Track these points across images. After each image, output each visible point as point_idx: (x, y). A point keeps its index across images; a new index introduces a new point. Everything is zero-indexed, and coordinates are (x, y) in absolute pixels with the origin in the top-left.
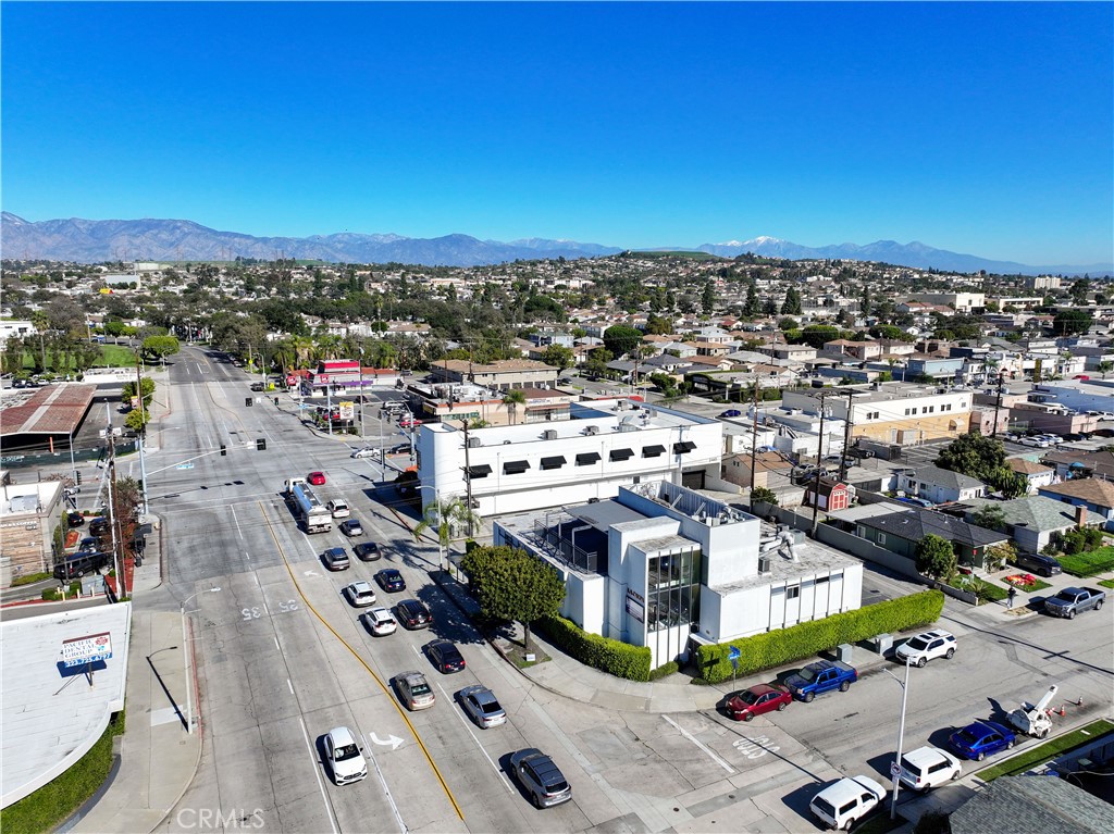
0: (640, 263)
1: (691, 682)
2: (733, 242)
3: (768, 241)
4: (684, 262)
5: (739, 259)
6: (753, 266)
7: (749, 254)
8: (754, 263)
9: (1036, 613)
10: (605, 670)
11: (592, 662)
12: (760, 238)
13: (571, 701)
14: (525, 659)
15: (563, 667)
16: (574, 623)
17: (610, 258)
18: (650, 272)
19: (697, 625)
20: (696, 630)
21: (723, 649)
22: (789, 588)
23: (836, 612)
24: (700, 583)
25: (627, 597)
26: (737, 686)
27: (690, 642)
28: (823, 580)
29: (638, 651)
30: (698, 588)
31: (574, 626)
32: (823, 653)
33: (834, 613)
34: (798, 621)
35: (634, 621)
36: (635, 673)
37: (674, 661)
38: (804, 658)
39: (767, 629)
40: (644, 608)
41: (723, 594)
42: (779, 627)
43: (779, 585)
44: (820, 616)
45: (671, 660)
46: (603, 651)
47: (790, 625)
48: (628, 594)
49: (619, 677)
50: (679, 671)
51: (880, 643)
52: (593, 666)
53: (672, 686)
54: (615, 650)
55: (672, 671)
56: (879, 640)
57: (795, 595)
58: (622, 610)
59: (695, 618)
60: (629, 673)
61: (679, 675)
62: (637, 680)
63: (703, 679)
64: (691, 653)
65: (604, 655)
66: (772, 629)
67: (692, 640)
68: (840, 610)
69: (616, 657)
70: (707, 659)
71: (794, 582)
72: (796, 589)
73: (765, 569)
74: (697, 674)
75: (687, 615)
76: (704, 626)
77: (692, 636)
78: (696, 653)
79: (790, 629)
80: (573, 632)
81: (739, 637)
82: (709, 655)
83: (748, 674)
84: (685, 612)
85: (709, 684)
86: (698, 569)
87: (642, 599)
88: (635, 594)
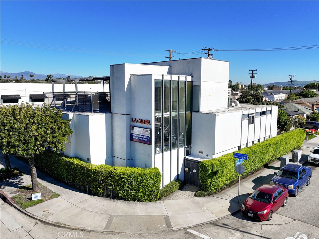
1: (195, 195)
10: (114, 196)
11: (100, 191)
14: (31, 199)
15: (71, 200)
16: (81, 159)
19: (189, 149)
20: (188, 153)
21: (220, 161)
22: (250, 116)
23: (268, 137)
24: (192, 111)
25: (132, 127)
26: (233, 193)
27: (187, 163)
28: (264, 113)
29: (148, 171)
30: (189, 115)
31: (81, 162)
32: (266, 166)
33: (267, 138)
34: (253, 142)
35: (140, 147)
36: (145, 194)
37: (175, 180)
38: (259, 169)
39: (239, 147)
40: (151, 130)
41: (217, 114)
42: (245, 146)
43: (246, 112)
44: (256, 142)
45: (172, 180)
46: (112, 177)
47: (250, 145)
48: (133, 124)
49: (130, 201)
50: (181, 188)
51: (297, 155)
52: (102, 195)
53: (181, 201)
54: (124, 174)
55: (174, 189)
56: (297, 153)
57: (253, 123)
58: (127, 139)
59: (188, 142)
60: (139, 195)
61: (181, 192)
62: (148, 200)
63: (205, 191)
64: (189, 172)
65: (114, 182)
66: (242, 147)
67: (189, 160)
68: (269, 136)
69: (126, 181)
70: (210, 171)
71: (252, 111)
72: (253, 117)
73: (230, 105)
74: (196, 188)
75: (183, 139)
76: (196, 147)
77: (188, 157)
78: (194, 171)
79: (250, 148)
80: (80, 167)
81: (226, 153)
82: (210, 167)
83: (234, 183)
84: (182, 136)
85: (210, 194)
86: (189, 99)
87: (148, 122)
88: (139, 121)
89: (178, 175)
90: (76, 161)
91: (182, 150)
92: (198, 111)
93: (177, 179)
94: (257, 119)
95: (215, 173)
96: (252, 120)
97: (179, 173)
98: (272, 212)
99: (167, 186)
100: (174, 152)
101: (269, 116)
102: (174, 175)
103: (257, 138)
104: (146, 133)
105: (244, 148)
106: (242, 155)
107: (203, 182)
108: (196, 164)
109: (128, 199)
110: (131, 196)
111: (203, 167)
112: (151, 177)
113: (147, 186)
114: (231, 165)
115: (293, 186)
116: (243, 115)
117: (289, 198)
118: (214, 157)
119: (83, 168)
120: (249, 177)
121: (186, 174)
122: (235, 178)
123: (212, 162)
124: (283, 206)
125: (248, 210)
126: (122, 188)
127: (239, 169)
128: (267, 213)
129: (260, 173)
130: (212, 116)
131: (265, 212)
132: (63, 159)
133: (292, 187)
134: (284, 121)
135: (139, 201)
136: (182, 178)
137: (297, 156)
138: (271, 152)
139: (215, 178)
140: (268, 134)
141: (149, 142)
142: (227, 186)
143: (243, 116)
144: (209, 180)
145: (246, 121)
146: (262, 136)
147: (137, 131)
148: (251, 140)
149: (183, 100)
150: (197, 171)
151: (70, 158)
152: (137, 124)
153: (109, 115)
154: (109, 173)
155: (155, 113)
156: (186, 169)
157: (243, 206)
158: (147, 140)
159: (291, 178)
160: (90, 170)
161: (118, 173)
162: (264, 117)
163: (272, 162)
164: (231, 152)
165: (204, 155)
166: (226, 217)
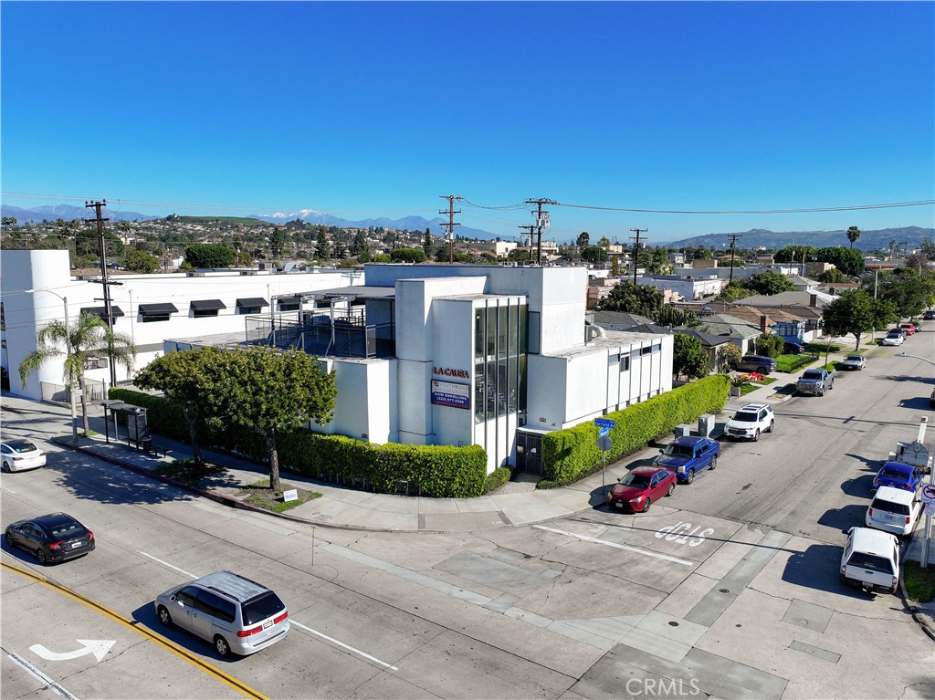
0: (189, 226)
1: (537, 487)
2: (278, 214)
3: (311, 214)
4: (235, 227)
5: (290, 225)
6: (304, 231)
7: (298, 220)
8: (304, 228)
9: (790, 396)
10: (413, 491)
11: (388, 485)
12: (304, 211)
13: (388, 534)
14: (282, 500)
17: (155, 222)
18: (204, 234)
19: (522, 416)
20: (521, 423)
21: (575, 433)
22: (621, 357)
23: (656, 393)
24: (527, 353)
25: (433, 381)
26: (595, 483)
27: (520, 438)
28: (647, 350)
29: (467, 450)
30: (524, 360)
31: (353, 440)
32: (652, 444)
33: (654, 394)
34: (628, 402)
35: (448, 414)
36: (463, 485)
37: (502, 466)
38: (640, 449)
39: (605, 412)
40: (470, 386)
41: (569, 358)
42: (614, 409)
43: (615, 351)
44: (634, 402)
45: (499, 466)
46: (411, 461)
47: (622, 407)
48: (436, 376)
49: (438, 497)
50: (513, 479)
51: (706, 423)
52: (392, 492)
53: (516, 495)
54: (430, 455)
55: (504, 480)
56: (706, 420)
57: (627, 368)
58: (426, 402)
59: (522, 404)
60: (455, 486)
61: (513, 484)
62: (467, 495)
63: (552, 480)
64: (525, 453)
65: (413, 468)
66: (609, 411)
67: (524, 433)
68: (658, 391)
69: (433, 466)
70: (559, 449)
71: (625, 349)
72: (627, 358)
73: (588, 339)
74: (538, 478)
75: (514, 399)
76: (534, 413)
77: (521, 429)
78: (534, 450)
79: (623, 412)
80: (352, 449)
81: (583, 421)
82: (560, 442)
83: (596, 469)
84: (513, 394)
85: (560, 485)
86: (524, 333)
87: (465, 374)
88: (448, 372)
89: (507, 458)
90: (343, 440)
91: (513, 417)
92: (538, 353)
93: (506, 464)
94: (635, 363)
95: (568, 452)
96: (626, 365)
97: (509, 455)
98: (650, 501)
99: (493, 475)
100: (502, 419)
101: (655, 355)
102: (502, 457)
103: (635, 395)
104: (460, 391)
105: (612, 413)
106: (608, 422)
107: (549, 466)
108: (535, 440)
109: (435, 494)
110: (441, 489)
111: (550, 442)
112: (472, 459)
113: (466, 473)
114: (591, 439)
115: (684, 467)
116: (609, 357)
117: (677, 487)
118: (565, 426)
119: (359, 450)
120: (621, 461)
121: (519, 456)
122: (598, 462)
123: (563, 434)
124: (668, 495)
125: (616, 498)
126: (428, 478)
127: (603, 443)
128: (642, 502)
129: (640, 454)
130: (560, 363)
131: (639, 499)
132: (316, 438)
133: (683, 469)
134: (695, 359)
135: (453, 496)
136: (513, 462)
137: (706, 426)
138: (660, 419)
139: (567, 459)
140: (655, 387)
141: (466, 405)
142: (585, 474)
143: (611, 359)
144: (559, 463)
145: (616, 367)
146: (645, 391)
147: (443, 388)
148: (624, 398)
149: (514, 335)
150: (539, 451)
151: (329, 435)
152: (444, 377)
153: (395, 361)
154: (406, 455)
155: (476, 357)
156: (520, 449)
157: (609, 494)
158: (463, 402)
159: (684, 457)
160: (372, 453)
161: (421, 454)
162: (646, 357)
163: (662, 438)
164: (591, 418)
165: (548, 424)
166: (585, 511)
